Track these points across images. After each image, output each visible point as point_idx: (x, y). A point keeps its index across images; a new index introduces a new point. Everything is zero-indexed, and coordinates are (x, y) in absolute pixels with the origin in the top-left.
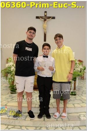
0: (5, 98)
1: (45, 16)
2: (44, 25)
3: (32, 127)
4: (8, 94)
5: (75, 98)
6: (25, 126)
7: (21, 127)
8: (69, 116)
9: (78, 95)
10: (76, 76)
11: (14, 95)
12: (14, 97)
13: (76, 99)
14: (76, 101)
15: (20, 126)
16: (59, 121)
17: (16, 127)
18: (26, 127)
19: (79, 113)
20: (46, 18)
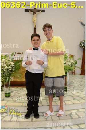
1: (35, 9)
2: (33, 19)
3: (18, 128)
10: (66, 71)
16: (48, 121)
19: (70, 111)
20: (35, 11)
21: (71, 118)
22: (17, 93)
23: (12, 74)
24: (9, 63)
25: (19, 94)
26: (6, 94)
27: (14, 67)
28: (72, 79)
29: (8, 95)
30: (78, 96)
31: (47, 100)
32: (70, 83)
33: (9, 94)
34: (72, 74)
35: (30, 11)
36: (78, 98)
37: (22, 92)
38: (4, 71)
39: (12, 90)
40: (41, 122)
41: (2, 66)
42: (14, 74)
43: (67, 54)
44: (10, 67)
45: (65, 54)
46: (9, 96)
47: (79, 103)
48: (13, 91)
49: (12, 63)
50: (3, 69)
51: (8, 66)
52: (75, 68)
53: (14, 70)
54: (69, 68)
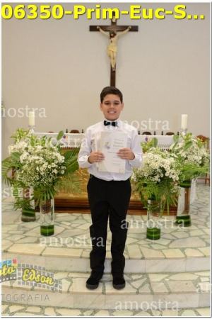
0: (7, 233)
1: (114, 24)
2: (110, 49)
3: (71, 309)
4: (15, 222)
5: (188, 232)
6: (55, 308)
7: (43, 308)
8: (170, 280)
9: (196, 225)
10: (189, 175)
11: (30, 225)
12: (30, 230)
13: (190, 236)
14: (189, 240)
15: (40, 306)
16: (142, 294)
17: (29, 309)
18: (57, 310)
19: (196, 274)
20: (115, 30)
22: (69, 228)
23: (59, 182)
24: (52, 155)
25: (74, 228)
26: (43, 227)
27: (63, 164)
28: (204, 197)
29: (48, 231)
31: (139, 245)
32: (199, 206)
33: (51, 227)
34: (206, 183)
35: (101, 30)
37: (81, 225)
38: (40, 175)
39: (58, 219)
41: (37, 162)
42: (64, 182)
43: (191, 134)
44: (54, 165)
45: (187, 135)
46: (51, 234)
48: (60, 223)
49: (58, 155)
50: (37, 169)
51: (49, 163)
53: (63, 172)
54: (196, 170)
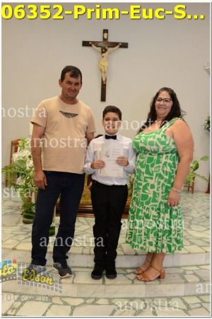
0: (12, 234)
1: (105, 40)
2: (102, 63)
3: (75, 298)
4: (17, 223)
6: (61, 297)
16: (137, 284)
18: (63, 299)
19: (182, 268)
21: (183, 281)
30: (201, 239)
34: (189, 190)
35: (93, 46)
36: (200, 243)
40: (121, 287)
46: (52, 234)
47: (202, 253)
52: (194, 178)
